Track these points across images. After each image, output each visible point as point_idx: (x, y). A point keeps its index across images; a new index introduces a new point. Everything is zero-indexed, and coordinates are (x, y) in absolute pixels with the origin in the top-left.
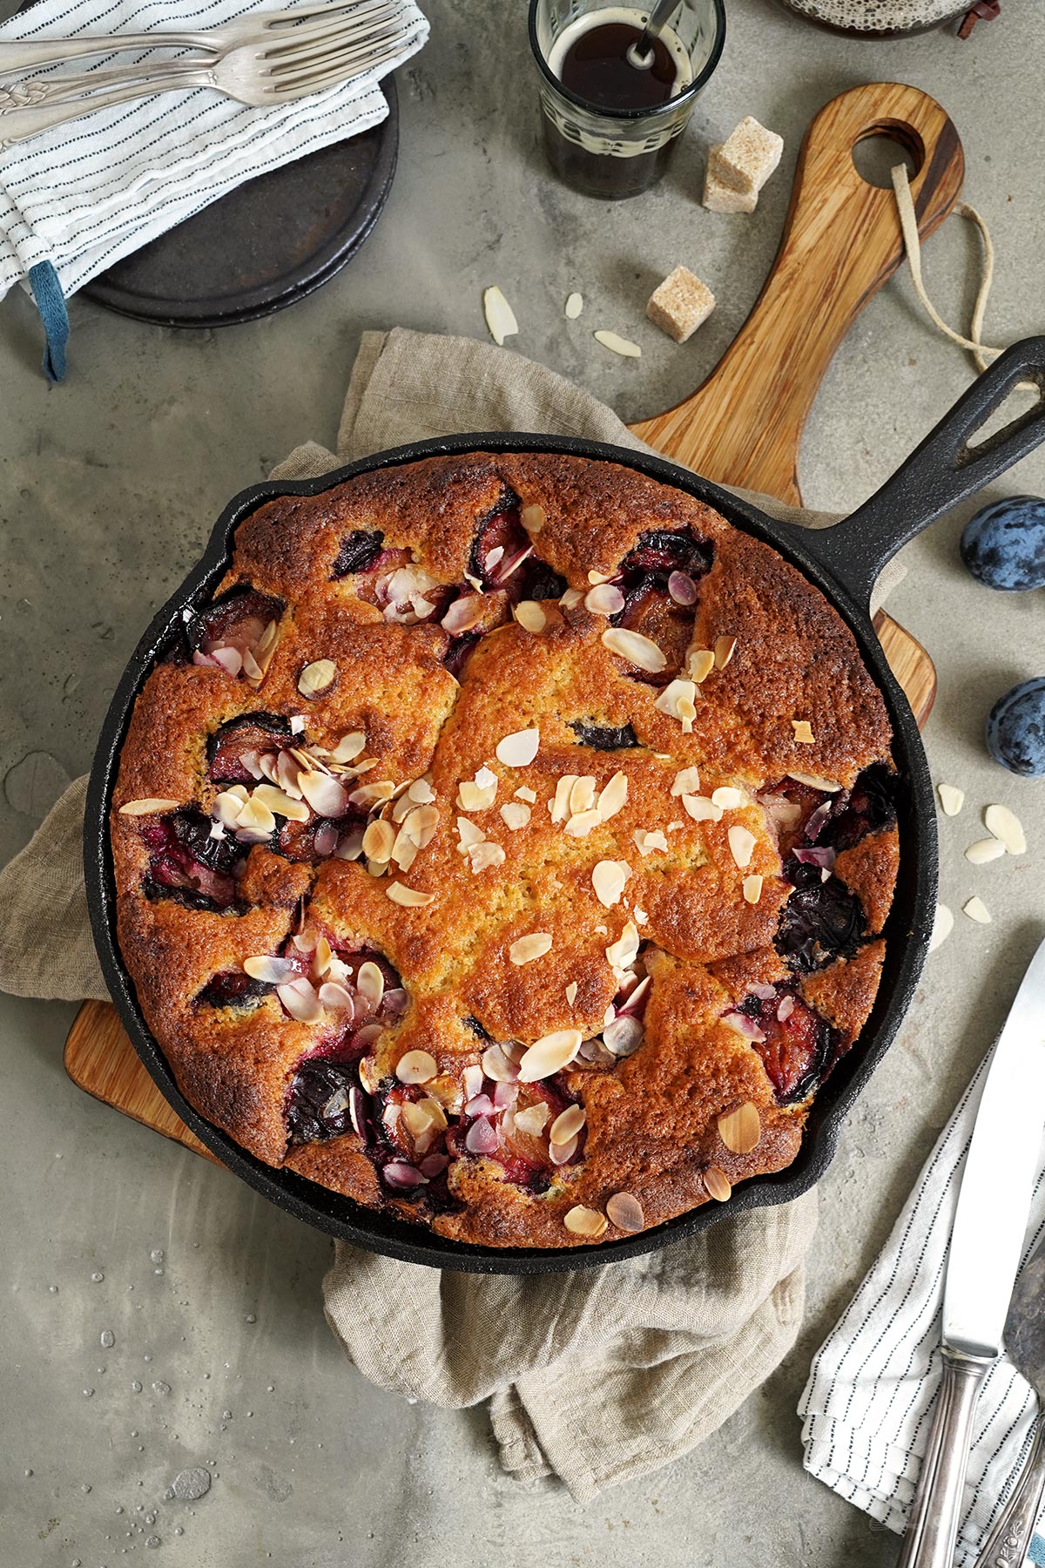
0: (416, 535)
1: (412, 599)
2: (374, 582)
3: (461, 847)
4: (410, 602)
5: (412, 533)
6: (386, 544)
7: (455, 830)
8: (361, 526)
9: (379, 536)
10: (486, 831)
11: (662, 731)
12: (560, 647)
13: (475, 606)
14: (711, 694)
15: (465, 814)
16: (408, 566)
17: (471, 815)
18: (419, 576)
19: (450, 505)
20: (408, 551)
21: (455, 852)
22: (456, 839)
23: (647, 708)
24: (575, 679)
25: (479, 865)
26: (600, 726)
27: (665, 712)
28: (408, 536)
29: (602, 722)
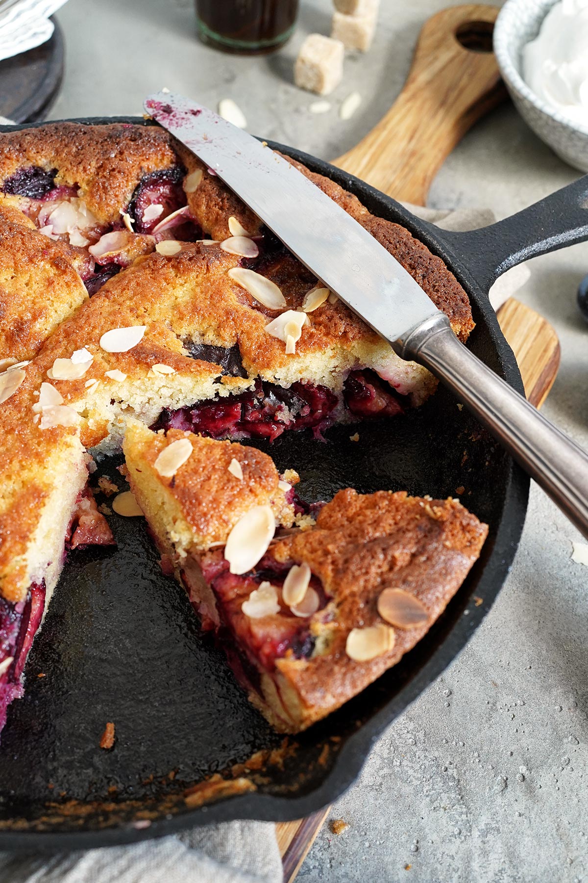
0: (85, 170)
1: (71, 232)
2: (39, 209)
3: (36, 407)
4: (68, 234)
5: (81, 168)
6: (57, 180)
7: (36, 393)
8: (42, 162)
9: (55, 171)
10: (66, 397)
11: (266, 349)
12: (188, 270)
13: (124, 241)
14: (320, 324)
15: (51, 382)
16: (72, 199)
17: (57, 383)
18: (80, 210)
19: (121, 153)
20: (76, 187)
21: (29, 410)
22: (34, 400)
23: (256, 329)
24: (195, 297)
25: (48, 422)
26: (208, 343)
27: (273, 334)
28: (77, 171)
29: (211, 338)
